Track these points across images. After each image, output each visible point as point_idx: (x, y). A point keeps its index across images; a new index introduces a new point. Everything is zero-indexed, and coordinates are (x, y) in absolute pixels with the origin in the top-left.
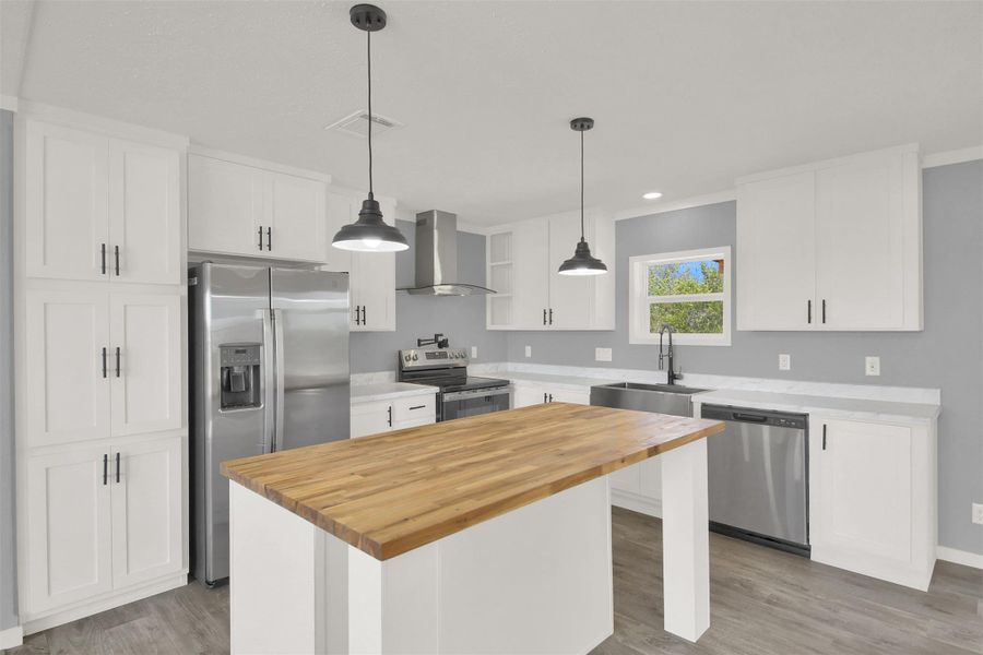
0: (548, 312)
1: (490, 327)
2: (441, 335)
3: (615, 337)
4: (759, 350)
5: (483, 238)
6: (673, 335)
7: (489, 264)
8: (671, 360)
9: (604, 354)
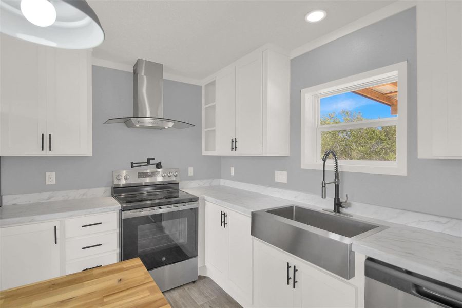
0: (234, 140)
1: (204, 153)
2: (153, 159)
3: (290, 162)
5: (199, 88)
6: (339, 161)
7: (203, 107)
8: (337, 187)
9: (281, 177)
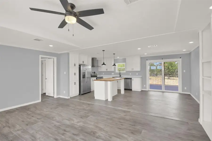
0: (107, 69)
1: (99, 71)
2: (95, 72)
3: (114, 72)
4: (128, 72)
6: (120, 71)
7: (99, 63)
8: (120, 74)
9: (113, 74)
